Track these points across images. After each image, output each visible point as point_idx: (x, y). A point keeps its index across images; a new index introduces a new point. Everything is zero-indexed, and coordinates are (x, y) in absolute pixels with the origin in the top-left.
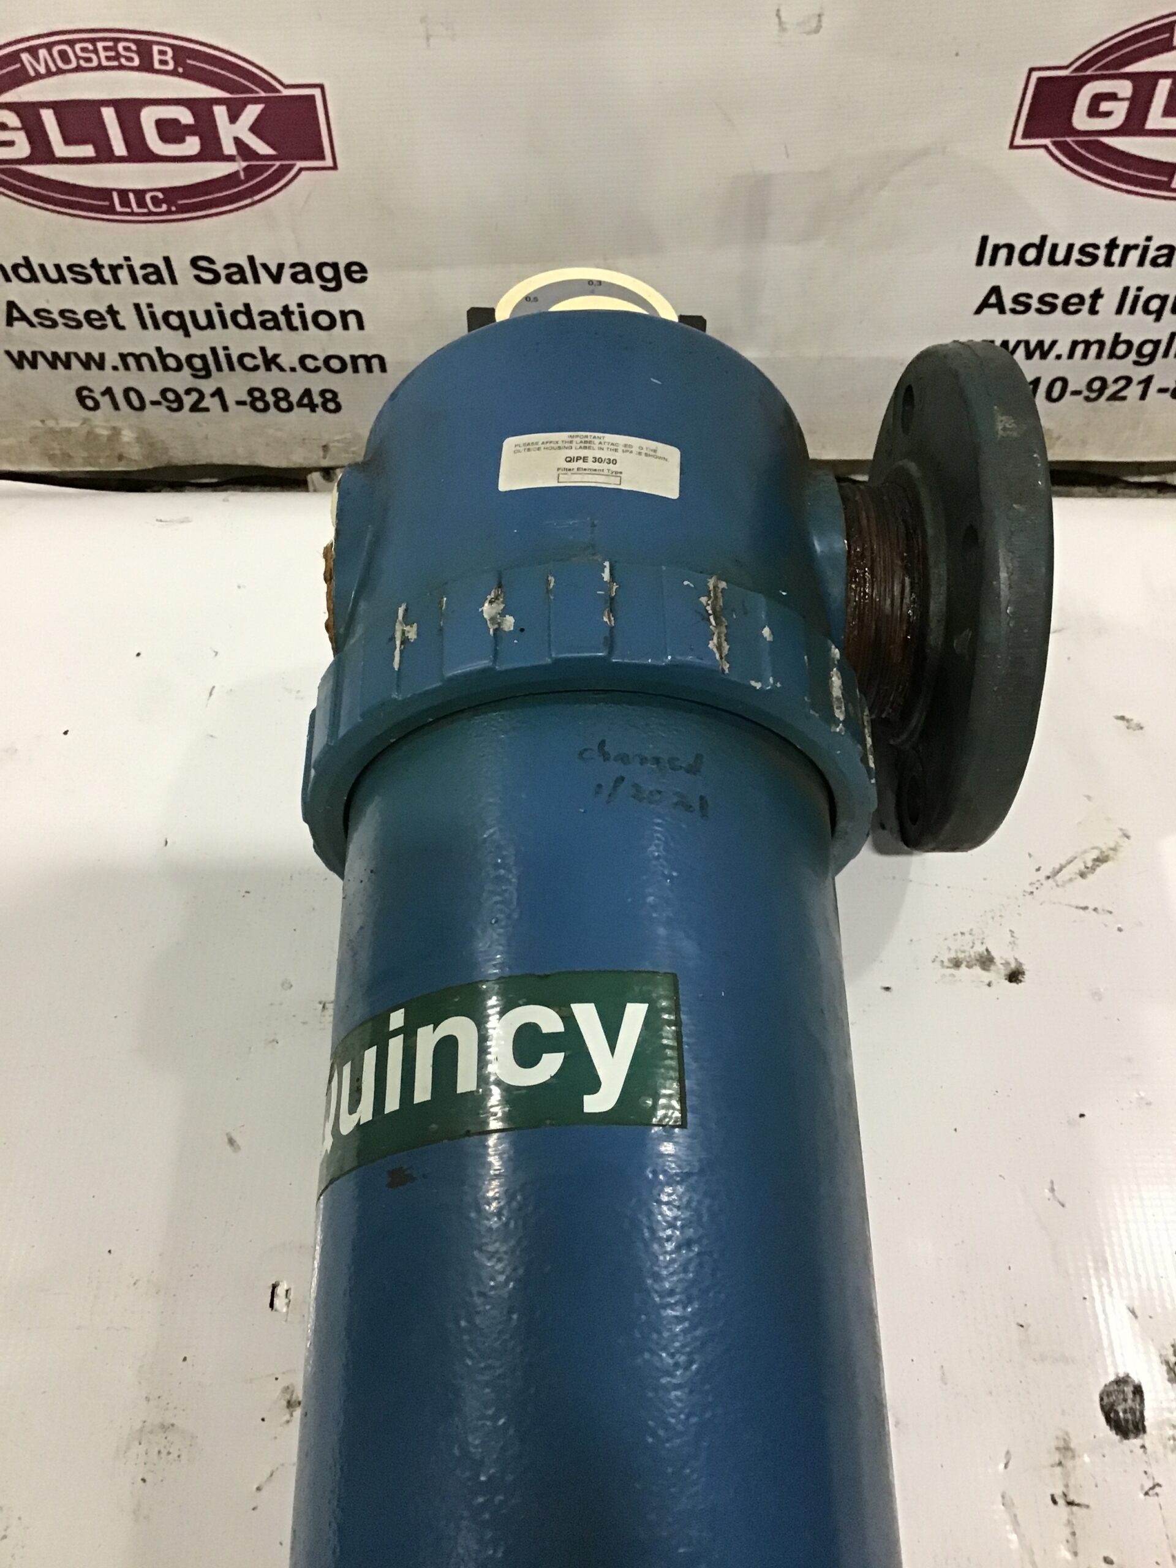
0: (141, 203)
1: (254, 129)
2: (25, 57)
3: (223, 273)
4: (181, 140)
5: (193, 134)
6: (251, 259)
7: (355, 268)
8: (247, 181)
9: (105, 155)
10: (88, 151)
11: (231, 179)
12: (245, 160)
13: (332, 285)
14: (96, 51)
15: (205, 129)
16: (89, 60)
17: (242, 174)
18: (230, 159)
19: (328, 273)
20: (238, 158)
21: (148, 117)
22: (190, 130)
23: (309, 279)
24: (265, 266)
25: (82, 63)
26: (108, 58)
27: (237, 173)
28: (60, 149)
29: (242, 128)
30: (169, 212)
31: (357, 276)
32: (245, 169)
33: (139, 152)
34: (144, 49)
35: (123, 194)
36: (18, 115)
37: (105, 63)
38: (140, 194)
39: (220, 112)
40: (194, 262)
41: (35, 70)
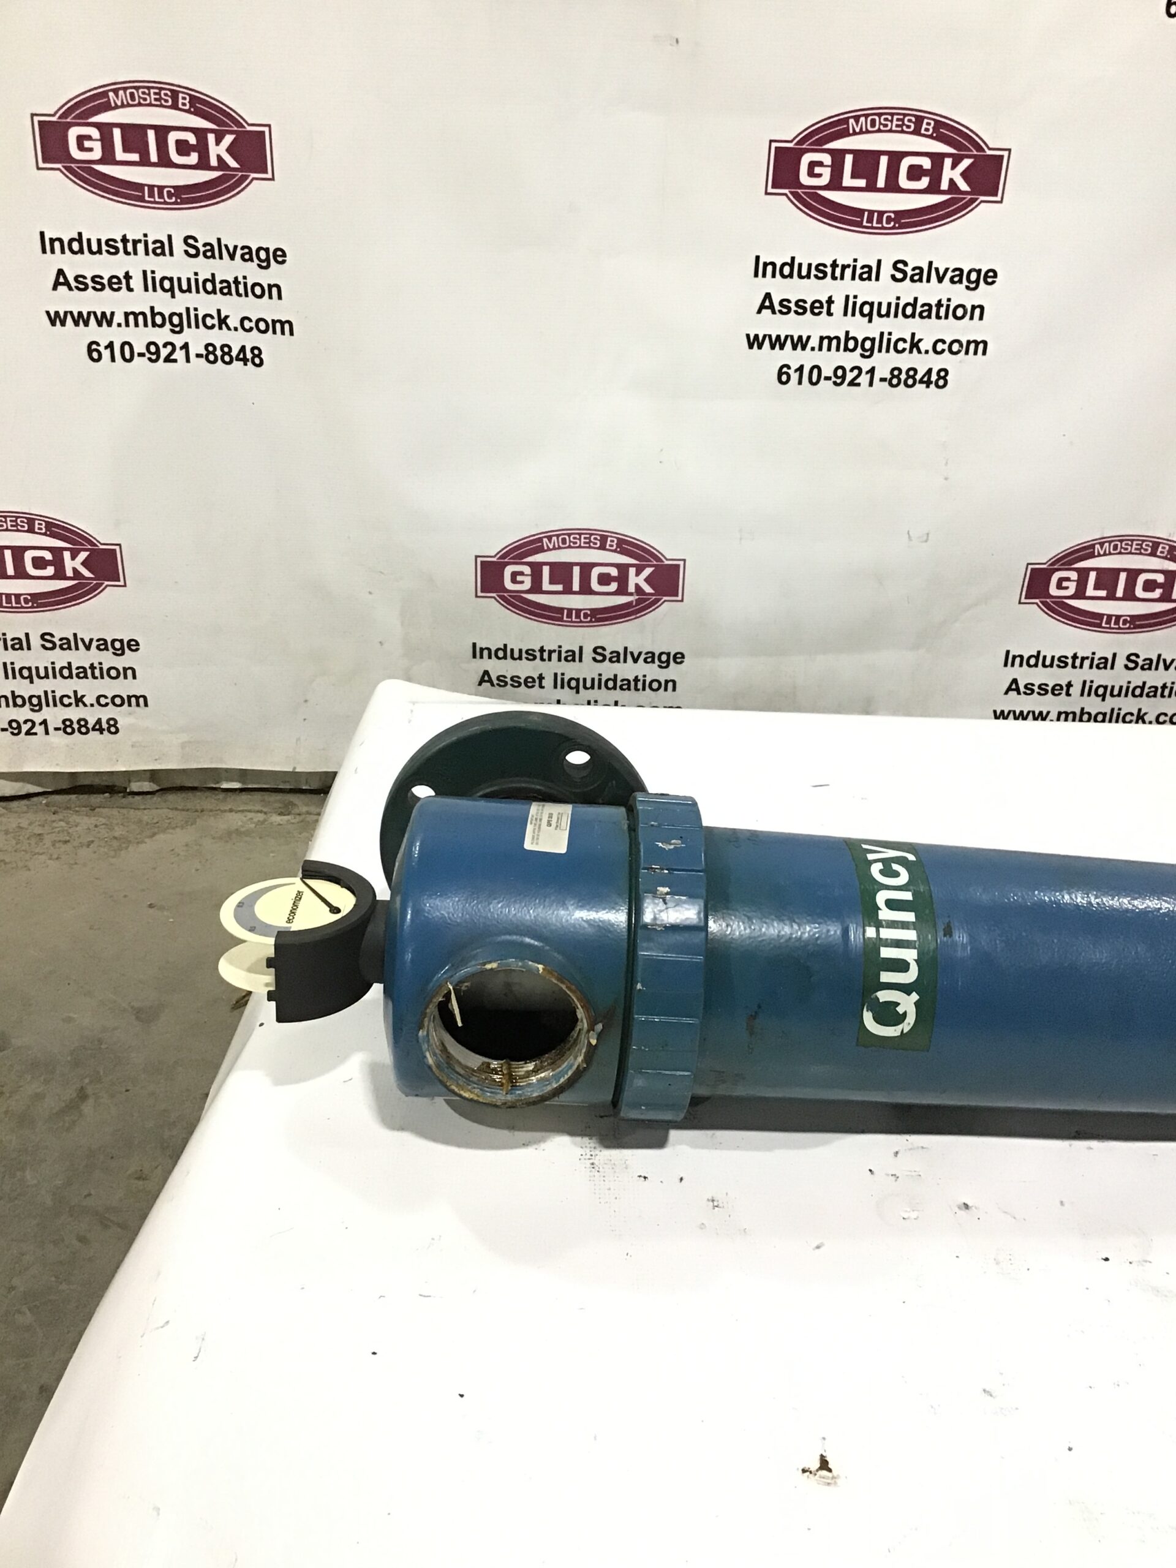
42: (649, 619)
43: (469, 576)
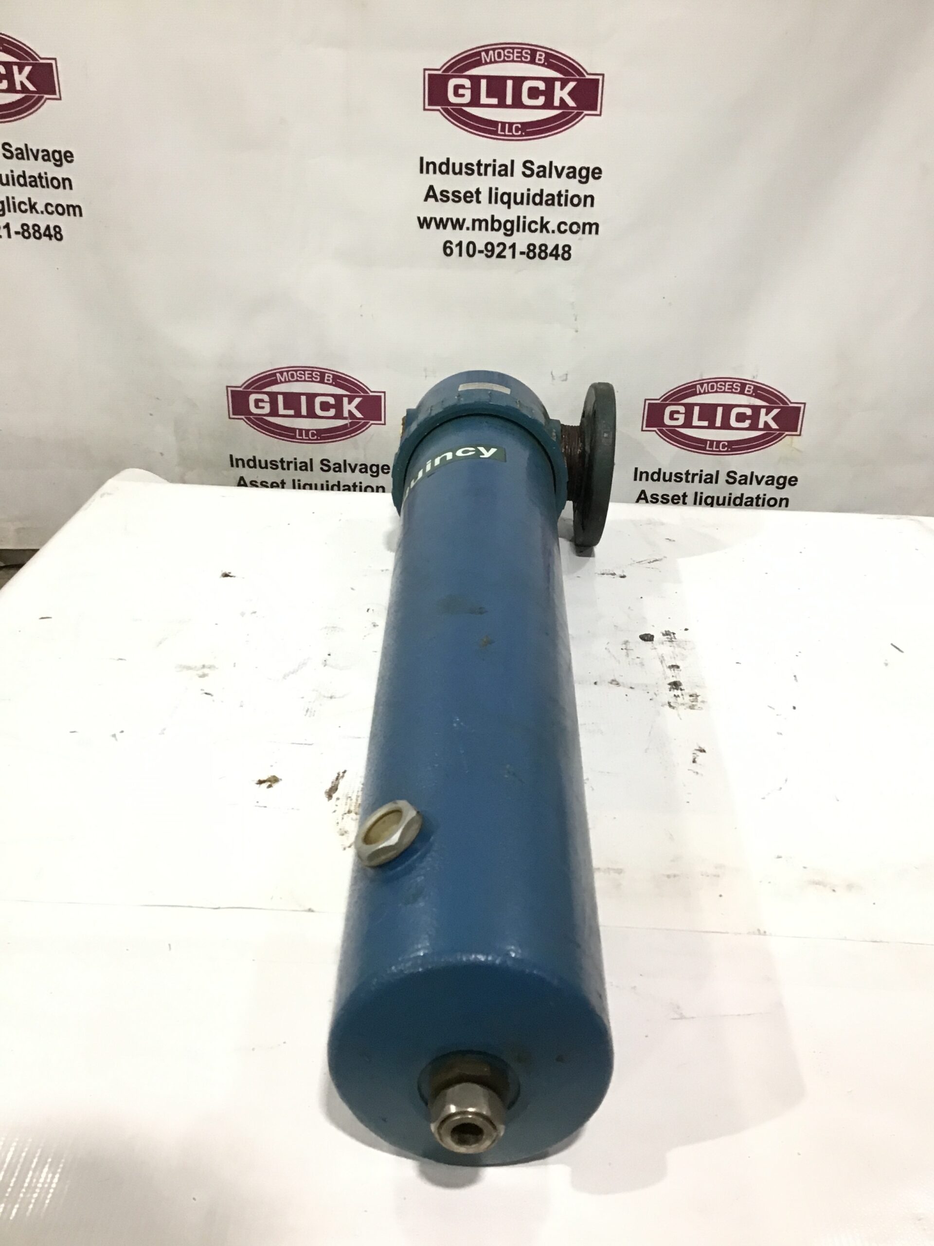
0: (307, 435)
1: (357, 407)
2: (278, 375)
3: (332, 467)
4: (328, 410)
5: (333, 408)
6: (345, 461)
7: (386, 467)
8: (351, 427)
9: (298, 415)
10: (291, 412)
11: (345, 427)
12: (351, 419)
13: (375, 474)
14: (304, 375)
15: (338, 406)
16: (301, 378)
17: (349, 424)
18: (346, 418)
19: (374, 469)
20: (349, 418)
21: (318, 400)
22: (332, 406)
23: (366, 472)
24: (350, 465)
25: (298, 378)
26: (308, 378)
27: (347, 424)
28: (281, 411)
29: (352, 407)
30: (317, 439)
31: (386, 471)
32: (350, 423)
33: (311, 414)
34: (322, 375)
35: (301, 430)
36: (269, 397)
37: (307, 379)
38: (307, 431)
39: (345, 400)
40: (322, 461)
41: (280, 380)
42: (361, 438)
43: (223, 403)
